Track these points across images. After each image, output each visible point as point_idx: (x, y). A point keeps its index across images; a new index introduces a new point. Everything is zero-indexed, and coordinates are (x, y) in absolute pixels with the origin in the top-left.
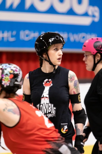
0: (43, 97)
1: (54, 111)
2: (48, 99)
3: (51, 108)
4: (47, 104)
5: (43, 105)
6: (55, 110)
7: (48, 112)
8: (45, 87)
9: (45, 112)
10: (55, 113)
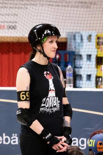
0: (51, 90)
1: (58, 105)
2: (55, 92)
3: (56, 102)
4: (53, 97)
5: (49, 98)
6: (59, 103)
7: (54, 106)
8: (49, 80)
9: (51, 106)
10: (59, 106)
